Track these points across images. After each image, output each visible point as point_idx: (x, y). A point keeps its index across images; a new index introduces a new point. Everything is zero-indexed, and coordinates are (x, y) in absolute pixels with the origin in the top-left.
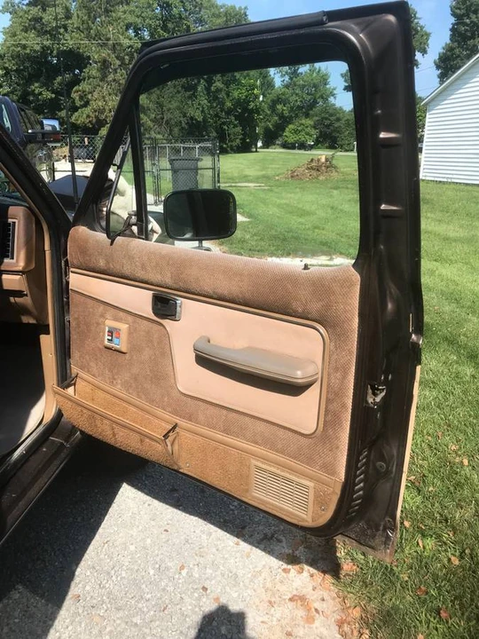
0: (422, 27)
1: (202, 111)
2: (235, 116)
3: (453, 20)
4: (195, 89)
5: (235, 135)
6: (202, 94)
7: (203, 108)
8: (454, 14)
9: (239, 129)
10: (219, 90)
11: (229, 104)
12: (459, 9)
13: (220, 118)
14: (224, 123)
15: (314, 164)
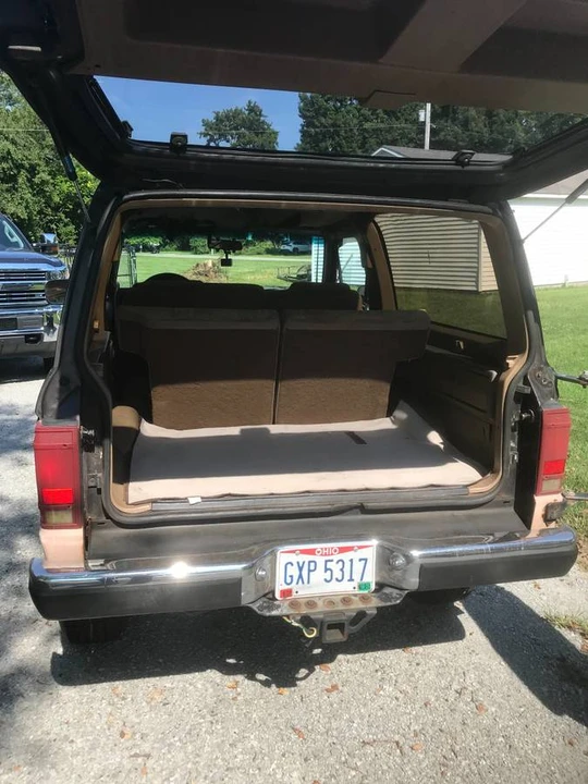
0: (269, 126)
1: (27, 207)
2: (64, 213)
3: (301, 121)
4: (16, 181)
5: (67, 234)
6: (24, 186)
7: (27, 202)
8: (303, 116)
9: (71, 228)
10: (43, 182)
11: (57, 199)
12: (308, 110)
13: (46, 215)
14: (51, 221)
15: (201, 269)
